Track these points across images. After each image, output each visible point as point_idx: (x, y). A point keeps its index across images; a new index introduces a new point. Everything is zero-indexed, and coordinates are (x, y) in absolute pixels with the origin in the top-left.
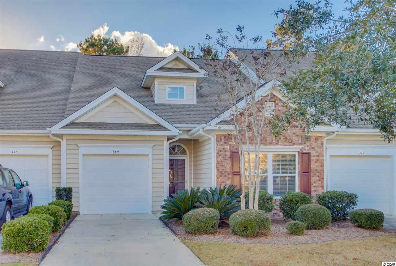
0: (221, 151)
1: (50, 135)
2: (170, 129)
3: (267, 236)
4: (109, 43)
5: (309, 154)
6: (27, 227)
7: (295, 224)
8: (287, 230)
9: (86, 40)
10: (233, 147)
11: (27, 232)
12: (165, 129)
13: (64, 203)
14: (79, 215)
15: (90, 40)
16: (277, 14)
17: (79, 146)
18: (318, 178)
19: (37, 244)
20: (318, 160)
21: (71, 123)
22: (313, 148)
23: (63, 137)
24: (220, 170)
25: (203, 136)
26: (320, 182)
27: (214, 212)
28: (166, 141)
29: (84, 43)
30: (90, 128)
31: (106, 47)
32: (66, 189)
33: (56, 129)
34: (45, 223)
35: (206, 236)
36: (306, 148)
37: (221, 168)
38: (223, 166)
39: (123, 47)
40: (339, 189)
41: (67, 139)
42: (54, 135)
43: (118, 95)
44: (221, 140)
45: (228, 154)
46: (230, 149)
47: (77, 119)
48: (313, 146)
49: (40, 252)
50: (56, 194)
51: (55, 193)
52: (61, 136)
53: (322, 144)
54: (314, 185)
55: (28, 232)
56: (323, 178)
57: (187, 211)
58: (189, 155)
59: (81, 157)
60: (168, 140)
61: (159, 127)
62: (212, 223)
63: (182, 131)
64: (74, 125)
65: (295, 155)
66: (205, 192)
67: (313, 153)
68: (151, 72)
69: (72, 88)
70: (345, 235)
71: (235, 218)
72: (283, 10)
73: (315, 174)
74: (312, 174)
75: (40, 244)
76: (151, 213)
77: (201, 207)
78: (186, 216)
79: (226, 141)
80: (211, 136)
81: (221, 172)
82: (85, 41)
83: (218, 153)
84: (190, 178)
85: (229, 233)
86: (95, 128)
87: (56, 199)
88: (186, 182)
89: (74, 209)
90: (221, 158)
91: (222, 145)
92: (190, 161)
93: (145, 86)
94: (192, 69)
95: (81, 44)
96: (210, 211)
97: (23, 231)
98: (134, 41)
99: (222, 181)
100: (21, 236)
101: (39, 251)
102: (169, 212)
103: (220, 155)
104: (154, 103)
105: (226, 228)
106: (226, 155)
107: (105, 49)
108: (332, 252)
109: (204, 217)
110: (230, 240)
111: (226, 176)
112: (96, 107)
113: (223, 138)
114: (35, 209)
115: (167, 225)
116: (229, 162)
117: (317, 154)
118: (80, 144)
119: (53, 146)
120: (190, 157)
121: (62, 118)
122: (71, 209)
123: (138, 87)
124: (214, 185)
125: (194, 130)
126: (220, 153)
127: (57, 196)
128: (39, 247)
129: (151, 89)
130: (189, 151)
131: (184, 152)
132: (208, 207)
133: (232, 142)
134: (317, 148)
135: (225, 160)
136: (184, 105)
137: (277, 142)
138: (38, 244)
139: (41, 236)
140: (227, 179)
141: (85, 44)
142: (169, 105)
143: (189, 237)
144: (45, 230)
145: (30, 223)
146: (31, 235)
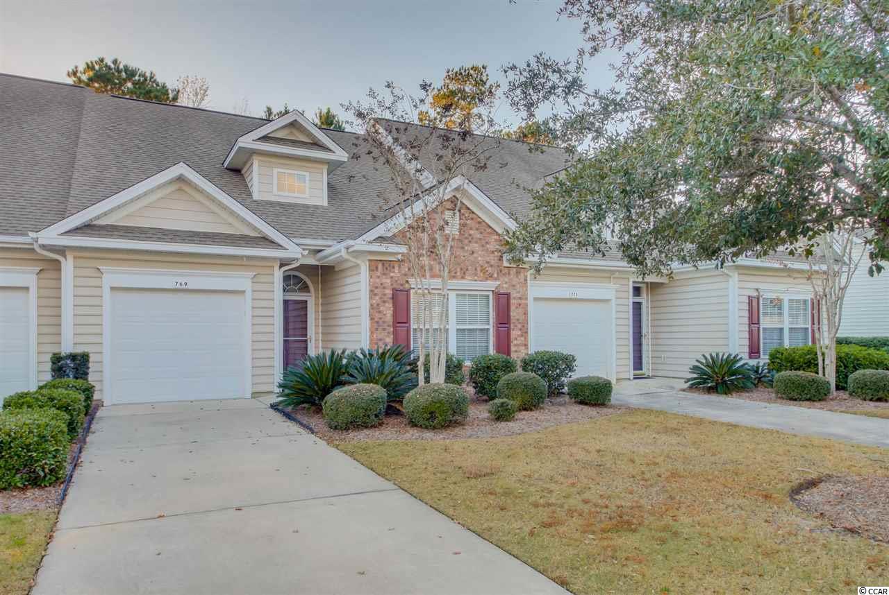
0: (377, 288)
1: (36, 247)
2: (287, 247)
3: (463, 425)
4: (137, 78)
5: (508, 295)
6: (21, 437)
7: (503, 403)
8: (489, 415)
9: (87, 64)
10: (396, 281)
11: (21, 447)
12: (279, 246)
13: (75, 384)
14: (103, 406)
15: (97, 67)
16: (506, 72)
17: (102, 270)
18: (519, 333)
19: (43, 471)
20: (520, 305)
21: (85, 226)
22: (514, 286)
23: (67, 253)
24: (376, 320)
25: (347, 260)
26: (522, 339)
27: (377, 391)
28: (277, 268)
29: (82, 70)
30: (127, 236)
31: (129, 85)
32: (76, 356)
33: (51, 235)
34: (59, 427)
35: (366, 432)
36: (504, 285)
37: (377, 316)
38: (380, 312)
39: (167, 91)
40: (552, 348)
41: (75, 258)
42: (43, 247)
43: (186, 177)
44: (377, 268)
45: (389, 292)
46: (392, 285)
47: (98, 218)
48: (514, 283)
49: (50, 486)
50: (52, 366)
51: (51, 363)
52: (62, 251)
53: (526, 280)
54: (515, 342)
55: (24, 447)
56: (527, 332)
57: (326, 391)
58: (315, 294)
59: (106, 292)
60: (282, 265)
61: (266, 241)
62: (376, 408)
63: (307, 252)
64: (92, 230)
65: (488, 296)
66: (353, 357)
67: (514, 294)
68: (247, 141)
69: (79, 156)
70: (569, 417)
71: (414, 398)
72: (515, 67)
73: (516, 326)
74: (512, 325)
75: (51, 471)
76: (250, 396)
77: (352, 383)
78: (330, 398)
79: (385, 271)
80: (359, 262)
81: (377, 322)
82: (86, 66)
83: (371, 291)
84: (317, 333)
85: (403, 425)
86: (139, 238)
87: (53, 376)
88: (308, 341)
89: (96, 397)
90: (376, 300)
91: (379, 277)
92: (316, 304)
93: (231, 167)
94: (321, 144)
95: (77, 71)
96: (371, 388)
97: (12, 445)
98: (187, 81)
99: (379, 338)
100: (7, 456)
101: (48, 485)
102: (292, 394)
103: (376, 295)
104: (252, 198)
105: (395, 416)
106: (385, 295)
107: (128, 88)
108: (564, 443)
109: (362, 399)
110: (408, 435)
111: (384, 329)
112: (138, 198)
113: (380, 266)
114: (19, 399)
115: (288, 416)
116: (391, 305)
117: (519, 295)
118: (104, 268)
119: (41, 270)
120: (315, 297)
121: (63, 215)
122: (92, 396)
123: (217, 166)
124: (366, 346)
125: (328, 251)
126: (376, 291)
127: (53, 370)
128: (49, 476)
129: (243, 172)
130: (314, 287)
131: (305, 288)
132: (364, 381)
133: (396, 273)
134: (518, 286)
135: (384, 302)
136: (306, 206)
137: (462, 274)
138: (47, 471)
139: (54, 453)
140: (386, 334)
141: (85, 73)
142: (280, 204)
143: (336, 435)
144: (60, 440)
145: (26, 428)
146: (30, 454)
